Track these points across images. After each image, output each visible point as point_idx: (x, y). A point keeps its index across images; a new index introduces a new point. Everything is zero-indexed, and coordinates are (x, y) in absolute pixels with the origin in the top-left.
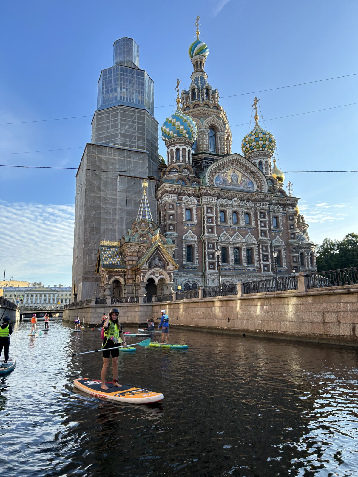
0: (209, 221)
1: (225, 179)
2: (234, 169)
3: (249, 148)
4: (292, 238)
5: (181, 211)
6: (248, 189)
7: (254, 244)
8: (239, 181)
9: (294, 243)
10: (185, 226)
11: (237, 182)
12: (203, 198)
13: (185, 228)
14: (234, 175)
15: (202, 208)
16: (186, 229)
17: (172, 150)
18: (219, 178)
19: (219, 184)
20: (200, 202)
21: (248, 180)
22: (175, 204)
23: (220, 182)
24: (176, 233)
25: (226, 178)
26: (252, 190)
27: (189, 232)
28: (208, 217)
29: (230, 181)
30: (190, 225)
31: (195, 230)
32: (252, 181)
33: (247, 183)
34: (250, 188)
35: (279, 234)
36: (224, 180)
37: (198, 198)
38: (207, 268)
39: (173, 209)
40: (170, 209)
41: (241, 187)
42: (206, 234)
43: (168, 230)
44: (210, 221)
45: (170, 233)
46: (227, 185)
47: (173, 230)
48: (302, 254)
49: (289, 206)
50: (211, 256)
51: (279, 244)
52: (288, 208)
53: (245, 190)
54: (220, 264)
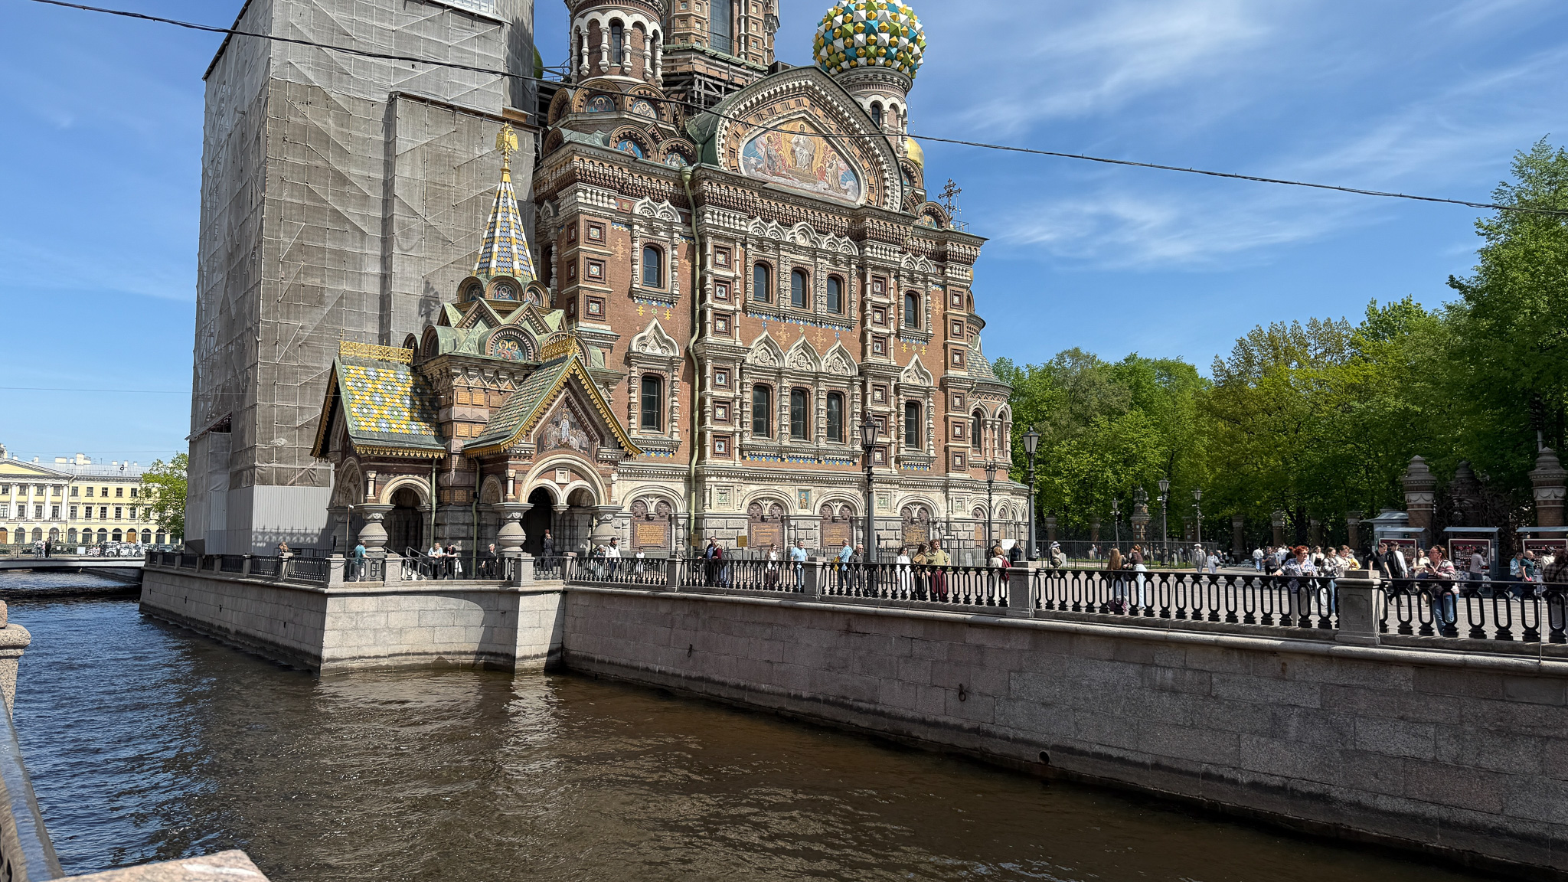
0: (718, 294)
1: (773, 153)
2: (802, 122)
3: (843, 52)
4: (955, 365)
5: (628, 251)
6: (843, 195)
7: (851, 380)
8: (817, 164)
9: (960, 380)
10: (639, 304)
11: (810, 165)
12: (704, 214)
13: (641, 310)
14: (801, 141)
15: (698, 248)
16: (641, 314)
17: (594, 23)
18: (756, 146)
19: (757, 169)
20: (690, 225)
21: (842, 164)
22: (608, 222)
23: (759, 163)
24: (609, 328)
25: (777, 151)
26: (854, 199)
27: (652, 326)
28: (718, 281)
29: (789, 162)
30: (654, 303)
31: (670, 322)
32: (853, 170)
33: (841, 173)
34: (846, 191)
35: (919, 348)
36: (769, 157)
37: (685, 211)
38: (708, 450)
39: (601, 241)
40: (591, 240)
41: (822, 186)
42: (710, 338)
43: (581, 314)
44: (723, 295)
45: (588, 325)
46: (778, 175)
47: (600, 317)
48: (977, 413)
49: (953, 260)
50: (720, 413)
51: (917, 382)
52: (951, 268)
53: (833, 196)
54: (747, 440)
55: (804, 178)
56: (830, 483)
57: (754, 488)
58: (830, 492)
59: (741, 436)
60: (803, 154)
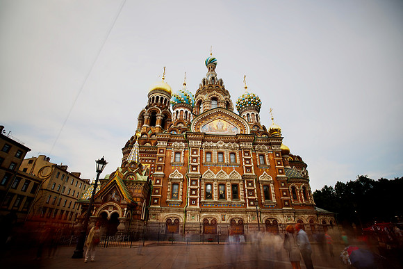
2: (219, 119)
4: (280, 174)
5: (170, 154)
7: (240, 180)
8: (224, 128)
9: (283, 178)
10: (173, 166)
11: (222, 128)
16: (173, 168)
21: (232, 126)
22: (165, 149)
23: (207, 130)
24: (163, 172)
25: (212, 127)
27: (175, 171)
28: (193, 158)
29: (216, 128)
30: (177, 166)
31: (181, 170)
32: (236, 127)
34: (234, 132)
35: (266, 169)
36: (210, 128)
37: (186, 143)
38: (189, 204)
39: (163, 153)
40: (160, 153)
41: (226, 132)
42: (190, 172)
43: (156, 170)
44: (195, 161)
46: (213, 132)
47: (161, 170)
48: (293, 188)
49: (275, 145)
50: (194, 192)
51: (267, 180)
52: (274, 147)
53: (229, 134)
54: (202, 200)
55: (220, 131)
56: (233, 213)
57: (205, 214)
58: (233, 215)
59: (200, 199)
60: (220, 126)
